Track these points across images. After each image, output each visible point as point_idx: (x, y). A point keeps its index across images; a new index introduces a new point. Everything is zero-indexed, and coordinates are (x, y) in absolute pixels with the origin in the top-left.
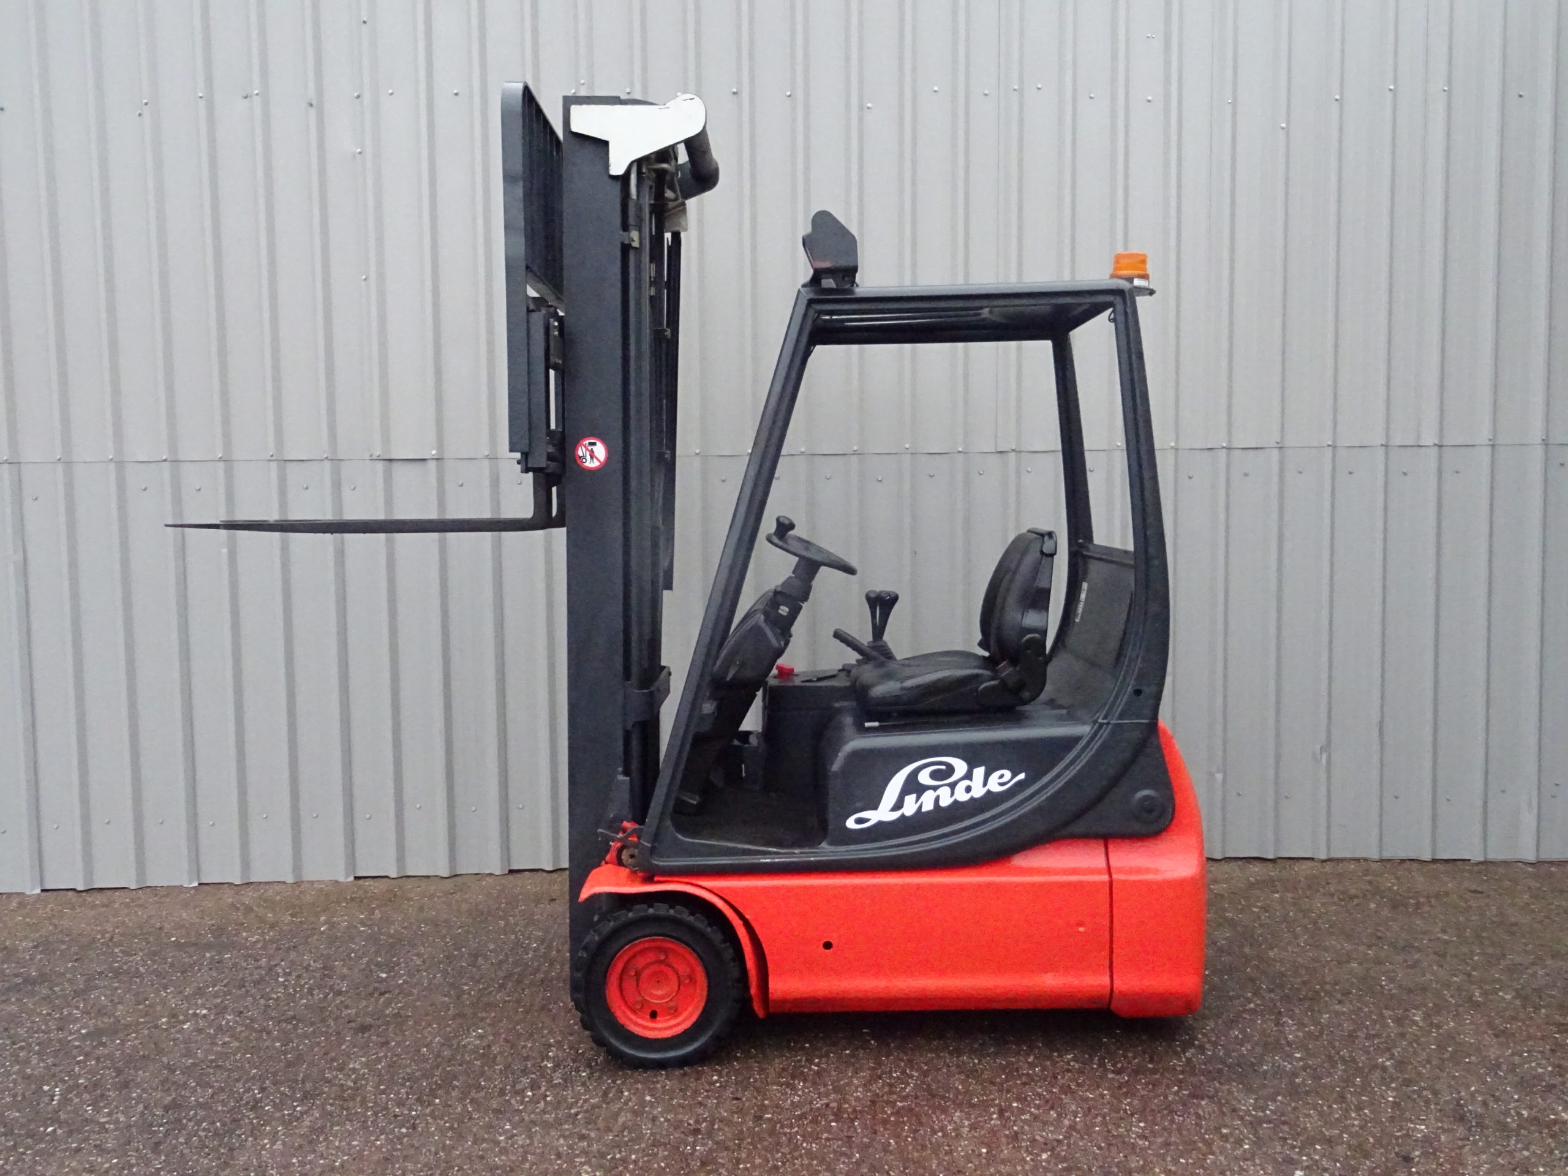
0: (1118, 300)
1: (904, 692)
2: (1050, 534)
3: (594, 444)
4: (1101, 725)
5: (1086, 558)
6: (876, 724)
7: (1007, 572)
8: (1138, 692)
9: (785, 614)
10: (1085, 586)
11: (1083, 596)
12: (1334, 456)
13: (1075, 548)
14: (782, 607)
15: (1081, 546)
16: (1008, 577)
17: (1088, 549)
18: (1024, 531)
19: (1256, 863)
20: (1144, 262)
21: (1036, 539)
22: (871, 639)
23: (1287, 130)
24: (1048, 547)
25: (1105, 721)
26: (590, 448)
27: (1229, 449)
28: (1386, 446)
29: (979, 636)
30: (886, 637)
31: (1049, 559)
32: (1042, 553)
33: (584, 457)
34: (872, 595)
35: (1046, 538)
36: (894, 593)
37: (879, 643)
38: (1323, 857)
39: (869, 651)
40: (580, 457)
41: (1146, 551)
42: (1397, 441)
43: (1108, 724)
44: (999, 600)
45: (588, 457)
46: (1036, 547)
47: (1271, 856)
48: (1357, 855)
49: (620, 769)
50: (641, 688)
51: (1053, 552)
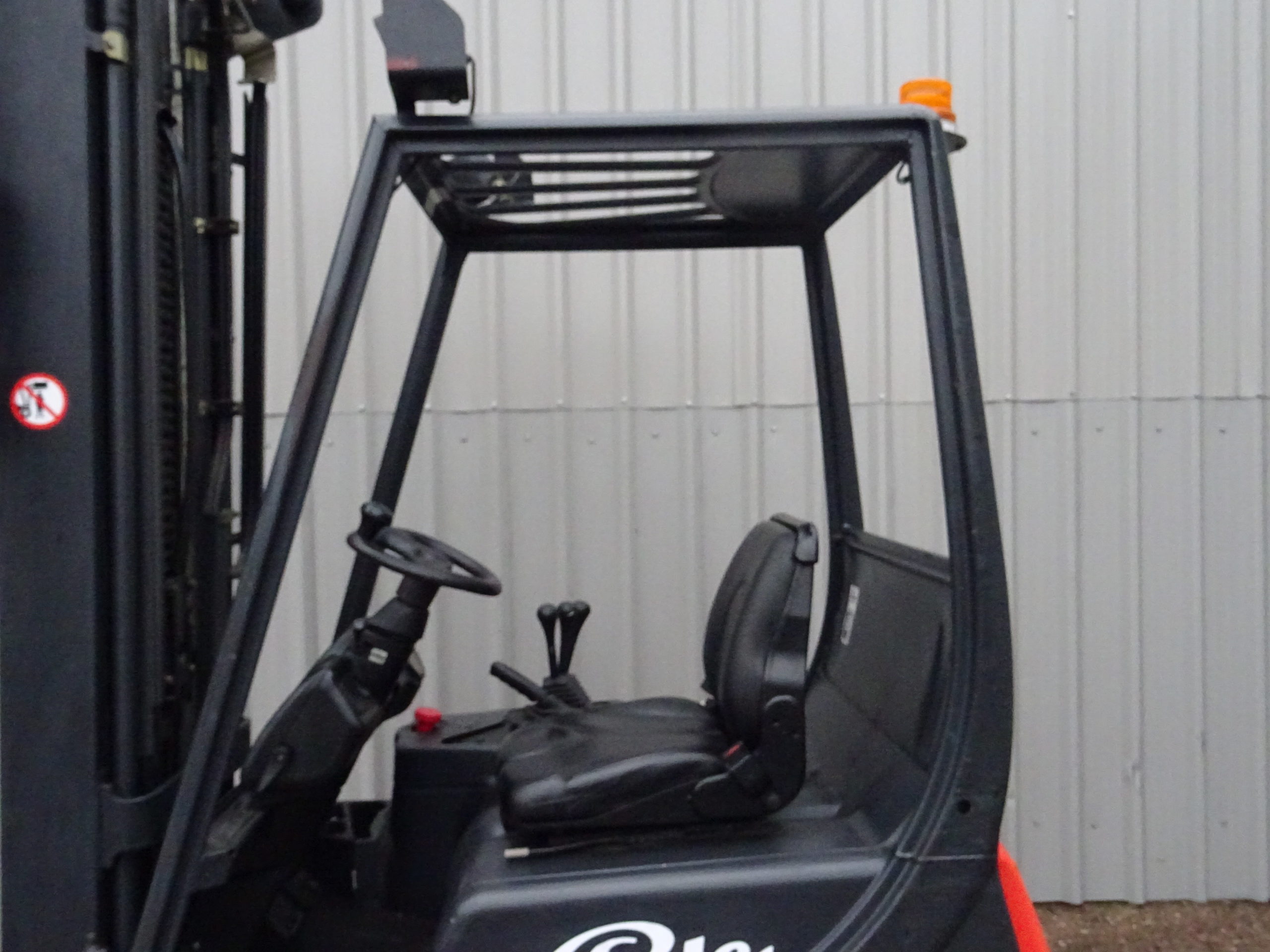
0: (915, 140)
1: (569, 798)
2: (807, 529)
3: (43, 385)
4: (902, 861)
5: (854, 551)
6: (524, 852)
7: (742, 583)
8: (964, 806)
9: (381, 662)
10: (855, 591)
11: (852, 606)
12: (1139, 411)
13: (838, 536)
14: (375, 651)
15: (847, 533)
16: (742, 591)
17: (856, 538)
18: (767, 517)
19: (1059, 911)
20: (947, 93)
21: (786, 536)
22: (547, 673)
23: (1075, 18)
24: (804, 548)
25: (909, 855)
26: (36, 392)
27: (1014, 402)
28: (1200, 398)
29: (702, 676)
30: (574, 668)
31: (807, 571)
32: (795, 559)
33: (26, 407)
34: (547, 612)
35: (801, 535)
36: (582, 603)
37: (562, 680)
38: (1140, 900)
39: (542, 693)
40: (19, 408)
41: (972, 561)
42: (1213, 391)
43: (913, 861)
44: (730, 629)
45: (33, 407)
46: (786, 547)
47: (1077, 900)
48: (1178, 897)
49: (91, 936)
50: (135, 794)
51: (812, 558)
